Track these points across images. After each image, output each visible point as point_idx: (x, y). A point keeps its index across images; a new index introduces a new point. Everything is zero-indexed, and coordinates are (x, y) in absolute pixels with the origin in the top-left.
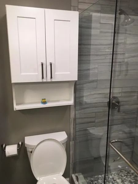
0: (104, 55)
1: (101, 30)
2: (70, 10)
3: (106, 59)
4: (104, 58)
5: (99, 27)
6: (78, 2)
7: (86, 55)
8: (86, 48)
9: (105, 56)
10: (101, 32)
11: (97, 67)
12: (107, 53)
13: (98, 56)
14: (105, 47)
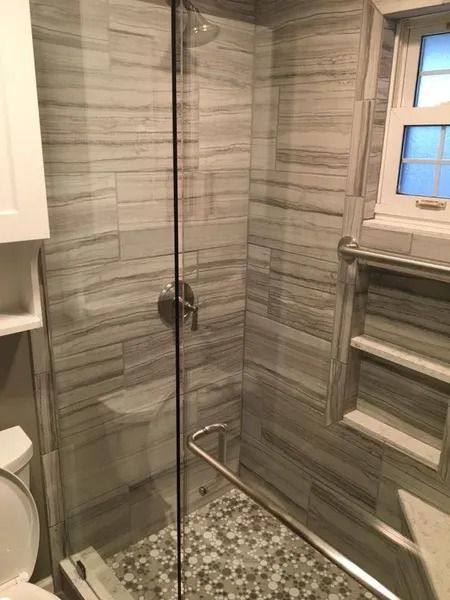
0: (132, 143)
1: (114, 54)
3: (140, 158)
4: (135, 155)
5: (106, 43)
7: (76, 143)
8: (65, 117)
9: (137, 147)
10: (114, 61)
11: (114, 185)
12: (140, 137)
13: (114, 148)
14: (132, 118)
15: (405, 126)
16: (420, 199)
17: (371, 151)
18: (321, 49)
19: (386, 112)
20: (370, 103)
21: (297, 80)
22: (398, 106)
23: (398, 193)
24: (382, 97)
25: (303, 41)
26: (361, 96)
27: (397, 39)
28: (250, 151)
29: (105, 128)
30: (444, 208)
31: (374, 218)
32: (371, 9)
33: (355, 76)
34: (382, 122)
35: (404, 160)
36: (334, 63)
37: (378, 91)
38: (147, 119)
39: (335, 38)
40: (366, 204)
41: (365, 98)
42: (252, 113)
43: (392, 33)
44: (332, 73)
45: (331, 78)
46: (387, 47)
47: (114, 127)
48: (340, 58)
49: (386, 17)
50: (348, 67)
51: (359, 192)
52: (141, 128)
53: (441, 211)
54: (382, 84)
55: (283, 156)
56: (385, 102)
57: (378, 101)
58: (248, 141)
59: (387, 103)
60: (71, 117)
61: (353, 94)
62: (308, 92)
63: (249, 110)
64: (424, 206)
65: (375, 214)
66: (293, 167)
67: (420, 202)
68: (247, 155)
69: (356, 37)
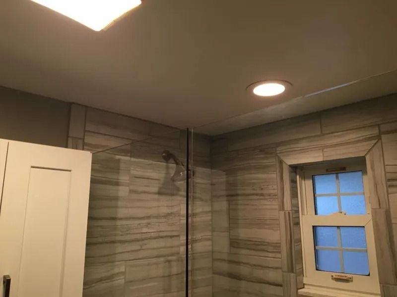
0: (138, 240)
1: (132, 188)
2: (66, 147)
3: (143, 249)
4: (139, 248)
5: (128, 182)
6: (85, 131)
7: (101, 243)
8: (98, 226)
9: (141, 243)
10: (131, 191)
11: (124, 270)
12: (144, 236)
13: (126, 244)
14: (140, 224)
15: (313, 227)
16: (334, 274)
17: (294, 241)
18: (253, 181)
19: (299, 217)
20: (289, 213)
21: (240, 198)
22: (306, 213)
23: (317, 270)
24: (296, 209)
25: (241, 177)
26: (282, 208)
27: (298, 177)
28: (211, 240)
29: (122, 232)
30: (352, 281)
31: (304, 288)
32: (281, 162)
33: (277, 197)
34: (298, 224)
35: (317, 248)
36: (262, 189)
37: (293, 205)
38: (149, 224)
39: (261, 176)
40: (298, 278)
41: (285, 209)
42: (212, 216)
43: (295, 174)
44: (262, 195)
45: (262, 197)
46: (293, 181)
47: (128, 230)
48: (266, 186)
49: (291, 166)
50: (272, 192)
51: (291, 269)
52: (145, 230)
53: (351, 283)
54: (294, 202)
55: (235, 243)
56: (297, 212)
57: (293, 212)
58: (209, 233)
59: (298, 212)
60: (101, 226)
61: (277, 207)
62: (247, 205)
63: (210, 214)
64: (338, 280)
65: (304, 284)
66: (243, 251)
67: (334, 276)
68: (210, 243)
69: (274, 176)
